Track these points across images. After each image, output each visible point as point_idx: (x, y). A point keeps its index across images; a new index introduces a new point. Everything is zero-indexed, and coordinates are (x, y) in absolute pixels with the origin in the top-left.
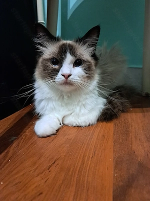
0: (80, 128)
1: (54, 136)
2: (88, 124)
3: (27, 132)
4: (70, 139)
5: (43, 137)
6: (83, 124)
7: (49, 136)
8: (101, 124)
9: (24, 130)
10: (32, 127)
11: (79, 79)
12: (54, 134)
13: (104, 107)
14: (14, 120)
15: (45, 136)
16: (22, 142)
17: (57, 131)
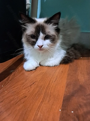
0: (49, 67)
1: (34, 71)
2: (54, 65)
3: (20, 68)
4: (43, 73)
5: (28, 71)
6: (51, 65)
7: (31, 70)
8: (62, 65)
9: (18, 67)
10: (22, 66)
11: (48, 46)
12: (34, 70)
13: (64, 56)
14: (12, 62)
15: (30, 70)
16: (16, 73)
17: (36, 68)
